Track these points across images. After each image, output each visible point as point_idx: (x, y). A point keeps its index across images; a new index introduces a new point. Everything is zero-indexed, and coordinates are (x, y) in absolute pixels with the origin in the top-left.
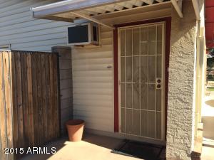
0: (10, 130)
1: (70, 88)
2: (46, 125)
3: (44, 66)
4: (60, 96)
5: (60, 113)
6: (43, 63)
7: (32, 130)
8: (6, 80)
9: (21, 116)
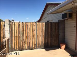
0: (44, 40)
1: (64, 33)
2: (54, 42)
3: (54, 26)
4: (59, 34)
5: (59, 40)
6: (53, 25)
7: (49, 42)
8: (43, 29)
9: (47, 38)
